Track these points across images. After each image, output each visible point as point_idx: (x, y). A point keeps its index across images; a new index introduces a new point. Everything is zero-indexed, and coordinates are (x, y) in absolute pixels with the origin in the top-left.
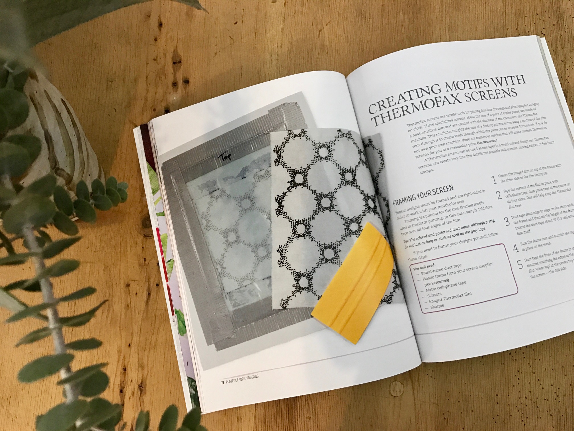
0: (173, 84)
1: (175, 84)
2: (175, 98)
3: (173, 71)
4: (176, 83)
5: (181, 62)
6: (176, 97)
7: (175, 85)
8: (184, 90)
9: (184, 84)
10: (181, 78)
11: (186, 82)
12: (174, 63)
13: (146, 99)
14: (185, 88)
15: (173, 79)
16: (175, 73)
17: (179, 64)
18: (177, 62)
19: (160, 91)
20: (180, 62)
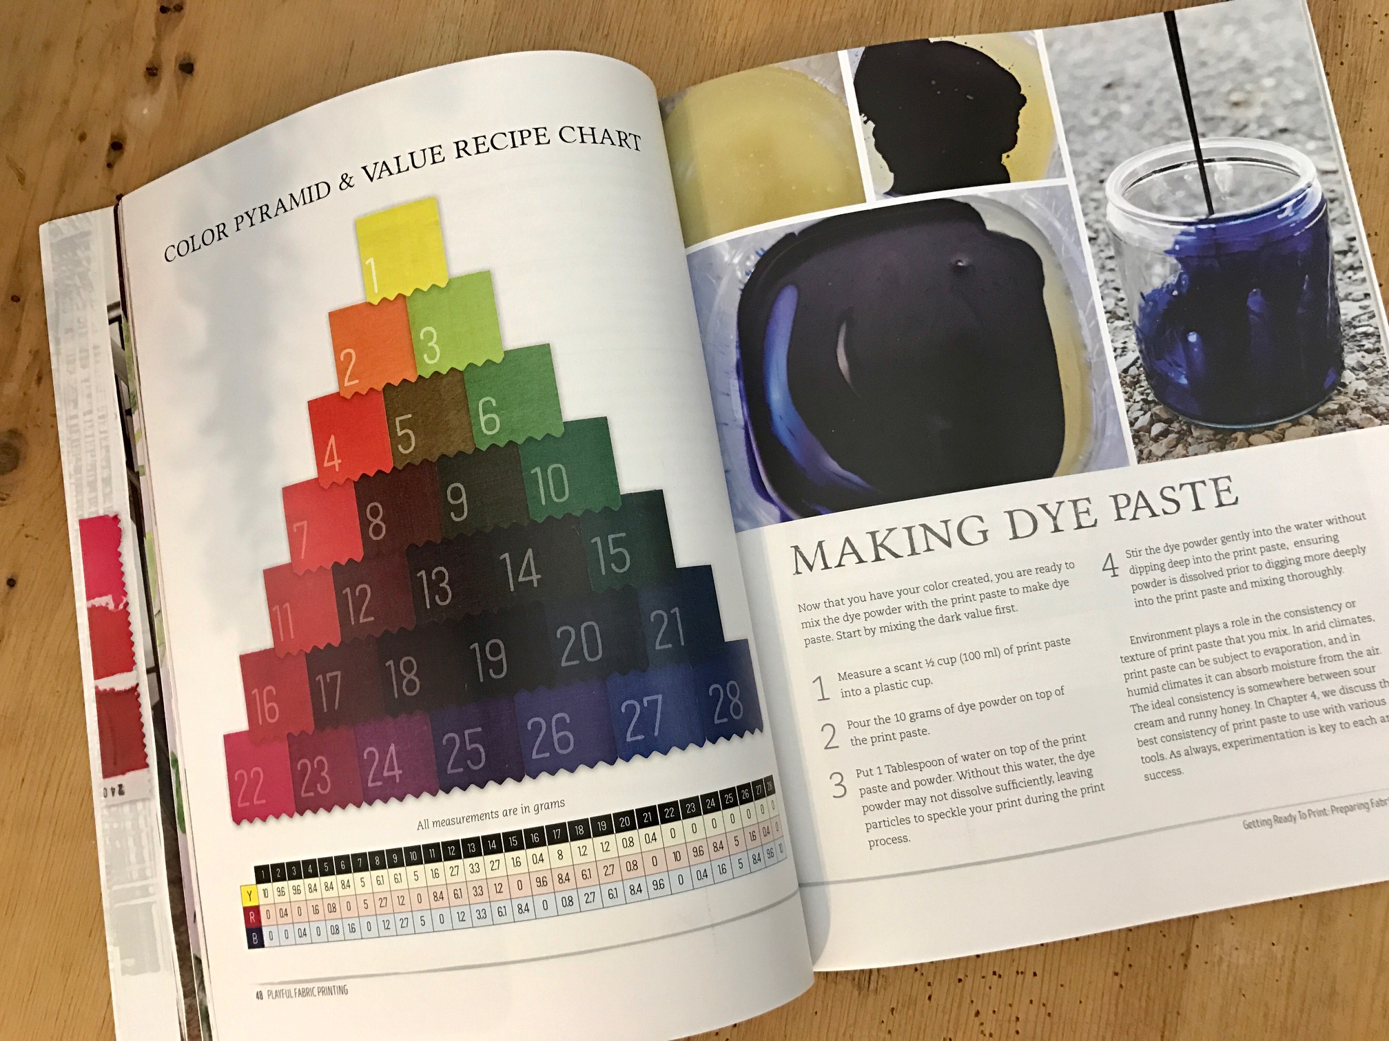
0: (148, 69)
1: (152, 72)
2: (145, 111)
3: (154, 34)
4: (157, 69)
5: (182, 8)
6: (149, 109)
7: (155, 75)
8: (175, 92)
9: (179, 72)
10: (175, 55)
11: (187, 68)
12: (164, 10)
13: (66, 102)
14: (180, 87)
15: (151, 55)
16: (159, 38)
17: (177, 14)
18: (172, 7)
19: (108, 86)
20: (179, 8)
